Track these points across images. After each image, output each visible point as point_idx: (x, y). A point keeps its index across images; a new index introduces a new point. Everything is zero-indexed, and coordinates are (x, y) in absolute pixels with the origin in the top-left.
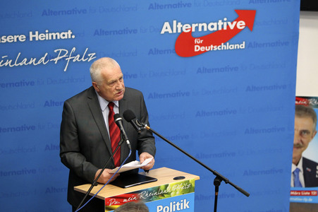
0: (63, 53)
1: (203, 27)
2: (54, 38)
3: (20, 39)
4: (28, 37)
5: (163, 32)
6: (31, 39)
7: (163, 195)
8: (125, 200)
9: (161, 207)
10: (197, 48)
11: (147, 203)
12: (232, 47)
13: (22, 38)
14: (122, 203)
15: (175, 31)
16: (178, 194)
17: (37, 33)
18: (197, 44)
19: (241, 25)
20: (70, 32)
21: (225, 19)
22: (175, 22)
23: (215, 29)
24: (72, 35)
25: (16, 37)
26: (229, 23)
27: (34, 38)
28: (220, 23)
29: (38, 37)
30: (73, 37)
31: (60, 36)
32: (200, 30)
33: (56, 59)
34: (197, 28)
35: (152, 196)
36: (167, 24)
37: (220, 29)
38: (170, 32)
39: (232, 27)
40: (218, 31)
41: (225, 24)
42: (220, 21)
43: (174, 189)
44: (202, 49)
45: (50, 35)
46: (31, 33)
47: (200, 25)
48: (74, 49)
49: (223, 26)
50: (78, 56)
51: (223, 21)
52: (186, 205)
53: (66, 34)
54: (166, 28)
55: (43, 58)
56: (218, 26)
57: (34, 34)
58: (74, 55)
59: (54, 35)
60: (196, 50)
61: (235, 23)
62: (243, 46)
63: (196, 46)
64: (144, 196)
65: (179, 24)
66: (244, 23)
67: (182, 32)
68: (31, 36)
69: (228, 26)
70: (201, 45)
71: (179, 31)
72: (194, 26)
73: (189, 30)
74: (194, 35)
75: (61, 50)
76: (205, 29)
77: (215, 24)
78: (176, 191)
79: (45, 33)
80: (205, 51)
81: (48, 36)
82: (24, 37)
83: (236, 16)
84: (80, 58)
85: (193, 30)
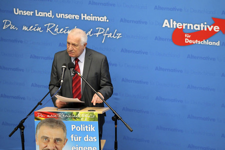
0: (102, 31)
1: (190, 26)
2: (96, 20)
3: (76, 18)
4: (80, 17)
5: (164, 26)
6: (82, 19)
7: (75, 118)
8: (48, 116)
9: (75, 126)
10: (187, 41)
11: (64, 121)
12: (211, 43)
13: (77, 17)
14: (46, 117)
15: (172, 27)
16: (86, 120)
17: (86, 15)
18: (187, 38)
19: (216, 28)
20: (105, 18)
21: (205, 23)
22: (171, 20)
23: (199, 29)
24: (107, 20)
25: (73, 16)
26: (208, 26)
27: (84, 18)
28: (202, 25)
29: (87, 18)
30: (108, 21)
31: (99, 19)
32: (188, 28)
33: (98, 34)
34: (186, 26)
35: (67, 118)
36: (166, 21)
37: (202, 29)
38: (169, 27)
39: (210, 29)
40: (200, 31)
41: (206, 26)
42: (202, 24)
43: (83, 116)
44: (190, 41)
45: (94, 17)
46: (82, 15)
47: (189, 25)
48: (108, 29)
49: (204, 28)
50: (111, 34)
51: (204, 24)
52: (93, 129)
53: (103, 18)
54: (166, 23)
55: (90, 32)
56: (200, 27)
57: (84, 15)
58: (108, 33)
59: (96, 18)
60: (186, 42)
61: (212, 27)
62: (218, 44)
63: (186, 39)
64: (62, 116)
65: (175, 22)
66: (218, 28)
67: (177, 28)
68: (82, 17)
69: (207, 28)
70: (189, 39)
71: (175, 27)
72: (184, 25)
73: (181, 27)
74: (184, 31)
75: (100, 28)
76: (192, 28)
77: (199, 26)
78: (84, 118)
79: (91, 16)
80: (192, 44)
81: (92, 18)
82: (78, 17)
83: (213, 22)
84: (112, 36)
85: (184, 28)
